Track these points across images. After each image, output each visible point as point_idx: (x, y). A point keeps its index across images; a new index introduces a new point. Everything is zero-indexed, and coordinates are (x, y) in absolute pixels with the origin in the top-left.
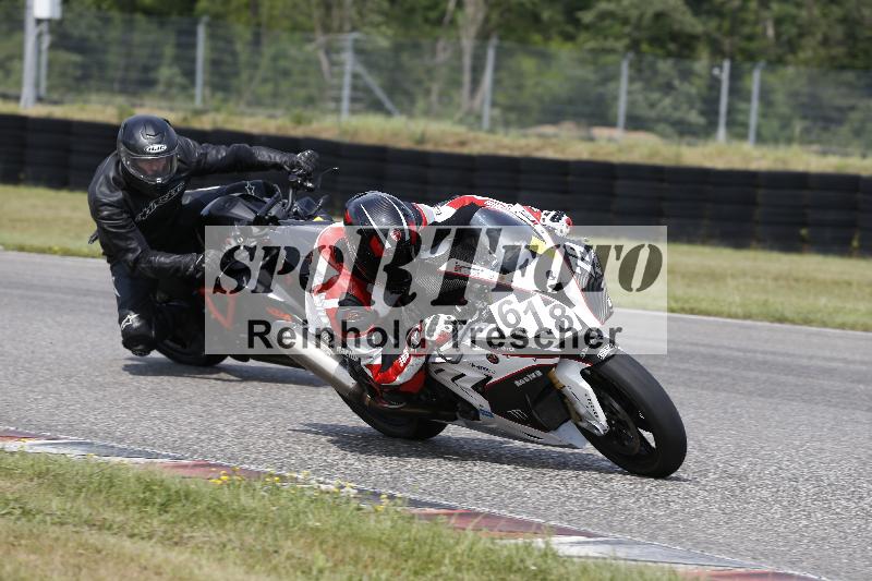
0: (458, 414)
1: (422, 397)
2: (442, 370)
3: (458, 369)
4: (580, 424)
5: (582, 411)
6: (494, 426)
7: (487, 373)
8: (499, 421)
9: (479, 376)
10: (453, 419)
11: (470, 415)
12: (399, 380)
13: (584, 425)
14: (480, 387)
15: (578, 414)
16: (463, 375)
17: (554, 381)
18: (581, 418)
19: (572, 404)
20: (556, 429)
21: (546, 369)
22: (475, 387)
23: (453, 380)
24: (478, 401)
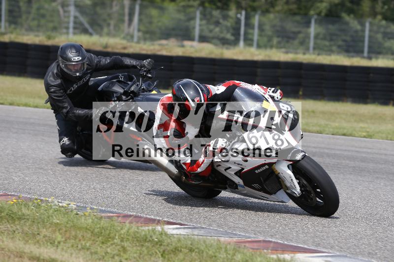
0: (227, 186)
1: (210, 178)
2: (220, 165)
3: (228, 165)
4: (287, 191)
5: (288, 185)
6: (245, 192)
7: (242, 167)
8: (248, 190)
9: (238, 168)
10: (225, 189)
11: (233, 187)
12: (199, 170)
13: (289, 191)
14: (239, 173)
15: (286, 186)
16: (230, 168)
17: (275, 171)
18: (287, 188)
19: (283, 182)
20: (275, 193)
21: (271, 164)
22: (236, 174)
23: (226, 170)
24: (237, 180)
